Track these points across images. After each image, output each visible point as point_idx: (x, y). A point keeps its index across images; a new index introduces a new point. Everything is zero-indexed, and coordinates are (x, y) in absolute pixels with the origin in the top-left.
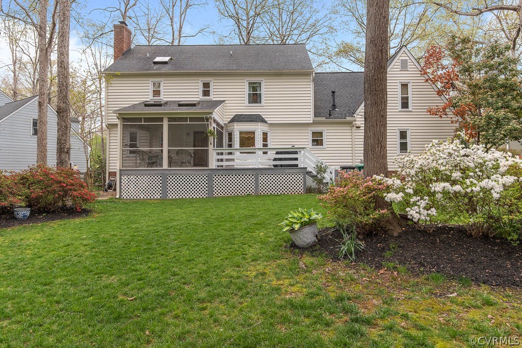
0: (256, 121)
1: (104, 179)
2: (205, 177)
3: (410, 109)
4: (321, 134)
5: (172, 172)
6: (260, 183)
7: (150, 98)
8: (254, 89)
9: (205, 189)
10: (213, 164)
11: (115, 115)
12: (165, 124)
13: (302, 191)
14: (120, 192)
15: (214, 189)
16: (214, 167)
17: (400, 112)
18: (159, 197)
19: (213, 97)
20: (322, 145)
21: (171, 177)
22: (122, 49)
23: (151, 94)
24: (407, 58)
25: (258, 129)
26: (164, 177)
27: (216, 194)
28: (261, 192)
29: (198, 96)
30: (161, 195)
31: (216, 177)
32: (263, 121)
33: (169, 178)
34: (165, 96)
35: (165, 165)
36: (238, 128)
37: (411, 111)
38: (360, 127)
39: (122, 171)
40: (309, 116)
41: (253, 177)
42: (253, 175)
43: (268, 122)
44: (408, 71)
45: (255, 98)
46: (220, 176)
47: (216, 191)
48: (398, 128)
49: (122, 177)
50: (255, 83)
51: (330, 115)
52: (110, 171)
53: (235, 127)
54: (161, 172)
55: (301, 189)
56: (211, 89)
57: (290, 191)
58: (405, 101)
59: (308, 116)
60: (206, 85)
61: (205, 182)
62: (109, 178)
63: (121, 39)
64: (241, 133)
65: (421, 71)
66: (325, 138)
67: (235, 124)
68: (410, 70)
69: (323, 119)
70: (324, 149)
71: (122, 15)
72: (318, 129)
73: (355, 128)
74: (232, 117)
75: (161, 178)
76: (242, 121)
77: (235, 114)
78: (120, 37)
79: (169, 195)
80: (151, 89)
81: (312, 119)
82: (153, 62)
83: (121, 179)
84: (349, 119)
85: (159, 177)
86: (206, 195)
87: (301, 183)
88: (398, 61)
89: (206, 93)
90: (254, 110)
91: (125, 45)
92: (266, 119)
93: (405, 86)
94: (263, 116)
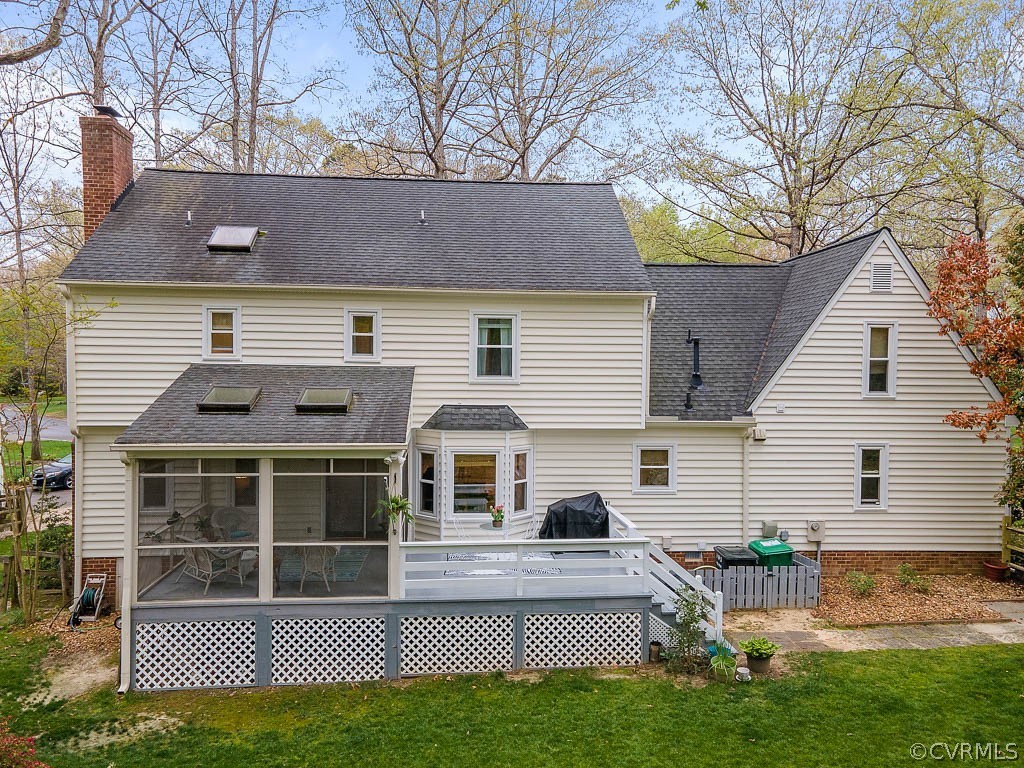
0: (500, 429)
1: (66, 577)
2: (378, 622)
3: (891, 392)
4: (664, 455)
5: (284, 611)
6: (528, 638)
7: (205, 357)
8: (494, 336)
9: (377, 654)
10: (400, 587)
11: (117, 455)
12: (266, 477)
13: (637, 657)
14: (134, 671)
15: (403, 655)
16: (402, 597)
17: (865, 400)
18: (247, 682)
19: (382, 356)
20: (667, 484)
21: (282, 623)
22: (109, 193)
23: (207, 343)
24: (891, 261)
25: (503, 446)
26: (263, 623)
27: (407, 669)
28: (529, 660)
29: (339, 354)
30: (252, 676)
31: (407, 624)
32: (517, 425)
33: (278, 628)
34: (246, 352)
35: (266, 593)
36: (450, 446)
37: (894, 400)
38: (764, 440)
39: (138, 612)
40: (637, 412)
41: (508, 621)
42: (508, 617)
43: (530, 426)
44: (891, 294)
45: (494, 362)
46: (421, 619)
47: (407, 660)
48: (860, 441)
49: (138, 628)
50: (498, 321)
51: (688, 406)
52: (87, 555)
53: (444, 443)
54: (256, 611)
55: (636, 654)
56: (378, 333)
57: (605, 658)
58: (878, 371)
59: (634, 411)
60: (363, 323)
61: (377, 636)
62: (83, 578)
63: (104, 161)
64: (458, 458)
65: (929, 305)
66: (673, 466)
67: (444, 434)
68: (895, 291)
69: (674, 420)
70: (672, 496)
71: (90, 52)
72: (655, 443)
73: (751, 441)
74: (434, 411)
75: (253, 629)
76: (461, 427)
77: (441, 403)
78: (101, 154)
79: (277, 675)
80: (206, 329)
81: (643, 420)
82: (208, 247)
83: (133, 632)
84: (737, 420)
85: (248, 624)
86: (381, 673)
87: (636, 636)
88: (868, 267)
89: (363, 345)
90: (490, 392)
91: (117, 179)
92: (524, 419)
93: (880, 334)
94: (517, 412)
